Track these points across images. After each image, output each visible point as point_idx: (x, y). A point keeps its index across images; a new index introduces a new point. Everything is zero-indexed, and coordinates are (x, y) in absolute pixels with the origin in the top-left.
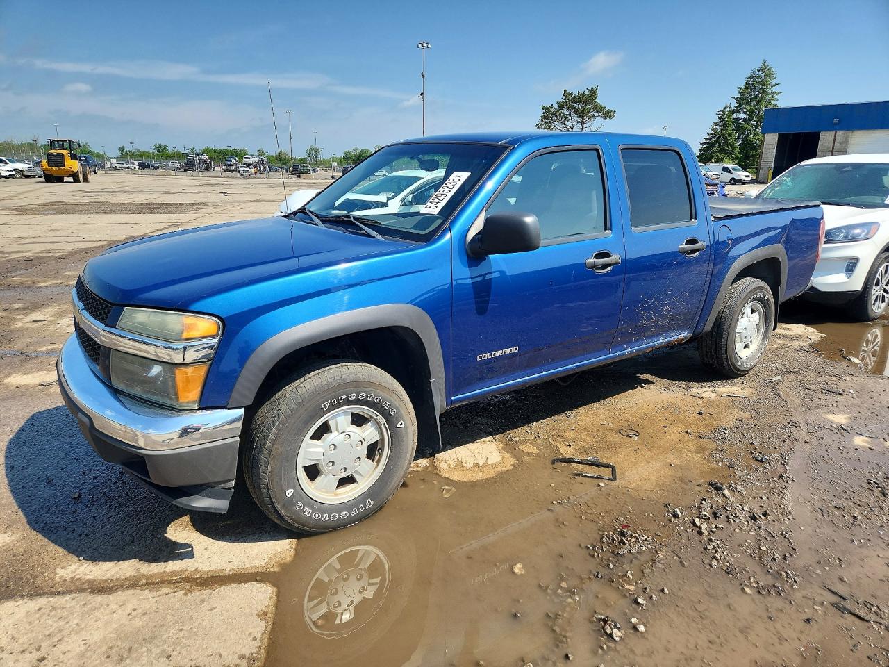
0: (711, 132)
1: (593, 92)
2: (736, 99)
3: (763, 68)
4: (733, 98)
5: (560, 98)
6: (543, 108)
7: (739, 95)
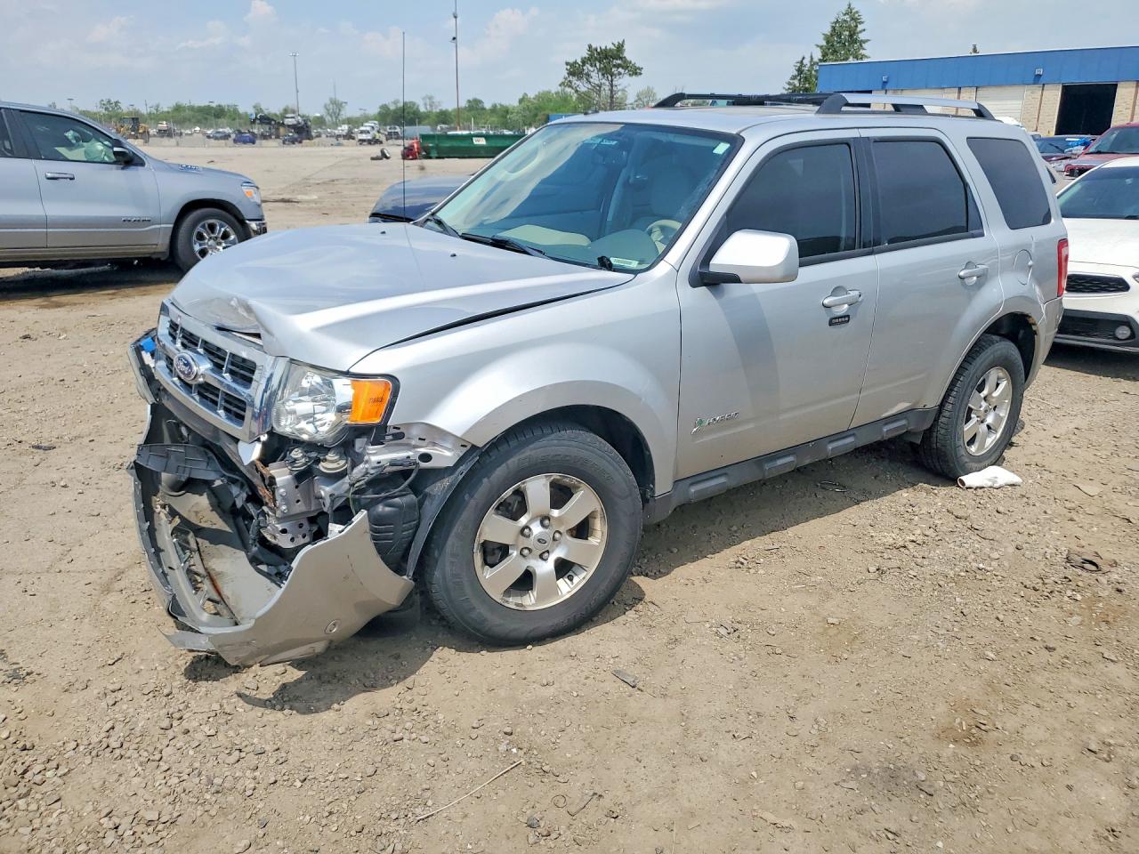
0: (787, 87)
1: (620, 47)
2: (821, 47)
3: (849, 11)
4: (818, 46)
5: (585, 54)
6: (567, 64)
7: (824, 43)
